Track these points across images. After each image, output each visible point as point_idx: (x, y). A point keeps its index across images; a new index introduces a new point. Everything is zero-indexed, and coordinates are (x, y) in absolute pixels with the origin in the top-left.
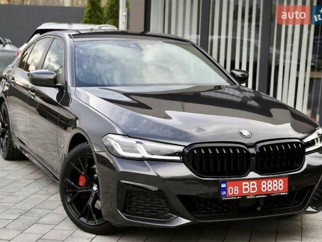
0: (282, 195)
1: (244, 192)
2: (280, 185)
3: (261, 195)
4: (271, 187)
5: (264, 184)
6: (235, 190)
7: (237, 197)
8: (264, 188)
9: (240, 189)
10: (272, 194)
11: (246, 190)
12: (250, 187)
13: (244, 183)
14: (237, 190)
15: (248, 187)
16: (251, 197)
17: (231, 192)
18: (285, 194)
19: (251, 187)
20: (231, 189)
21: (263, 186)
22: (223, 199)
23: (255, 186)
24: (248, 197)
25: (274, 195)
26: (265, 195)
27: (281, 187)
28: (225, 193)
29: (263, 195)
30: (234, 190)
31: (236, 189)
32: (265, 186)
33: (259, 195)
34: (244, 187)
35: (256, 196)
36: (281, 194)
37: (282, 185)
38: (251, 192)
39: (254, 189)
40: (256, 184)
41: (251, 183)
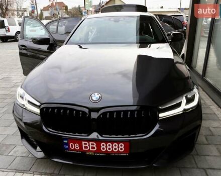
1: (84, 149)
2: (120, 147)
3: (100, 153)
4: (111, 148)
5: (103, 145)
7: (77, 152)
8: (103, 149)
9: (81, 146)
13: (83, 142)
14: (78, 146)
15: (87, 145)
16: (91, 154)
17: (72, 147)
18: (125, 155)
19: (91, 146)
20: (72, 145)
21: (102, 147)
22: (66, 151)
23: (95, 146)
24: (88, 153)
25: (113, 155)
26: (104, 154)
27: (121, 149)
28: (67, 147)
29: (102, 153)
30: (75, 146)
32: (104, 147)
33: (98, 153)
34: (84, 145)
35: (95, 153)
36: (121, 155)
37: (122, 147)
38: (91, 149)
39: (93, 148)
40: (95, 145)
41: (90, 143)
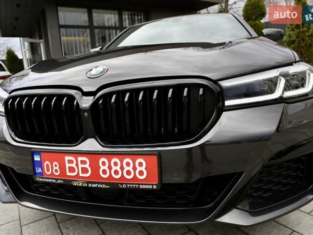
0: (143, 189)
2: (139, 169)
3: (98, 183)
4: (120, 171)
5: (104, 164)
6: (55, 168)
7: (57, 180)
8: (104, 172)
10: (122, 184)
11: (72, 170)
12: (77, 165)
13: (67, 158)
14: (57, 168)
15: (74, 165)
16: (80, 184)
17: (48, 170)
18: (150, 187)
19: (80, 166)
21: (102, 168)
22: (38, 179)
23: (87, 166)
24: (75, 184)
25: (124, 186)
26: (106, 184)
27: (141, 173)
28: (40, 170)
29: (102, 183)
30: (52, 168)
31: (56, 166)
32: (106, 168)
33: (95, 183)
34: (67, 165)
35: (88, 183)
36: (141, 187)
37: (143, 169)
38: (81, 175)
39: (85, 170)
40: (88, 162)
41: (80, 159)
